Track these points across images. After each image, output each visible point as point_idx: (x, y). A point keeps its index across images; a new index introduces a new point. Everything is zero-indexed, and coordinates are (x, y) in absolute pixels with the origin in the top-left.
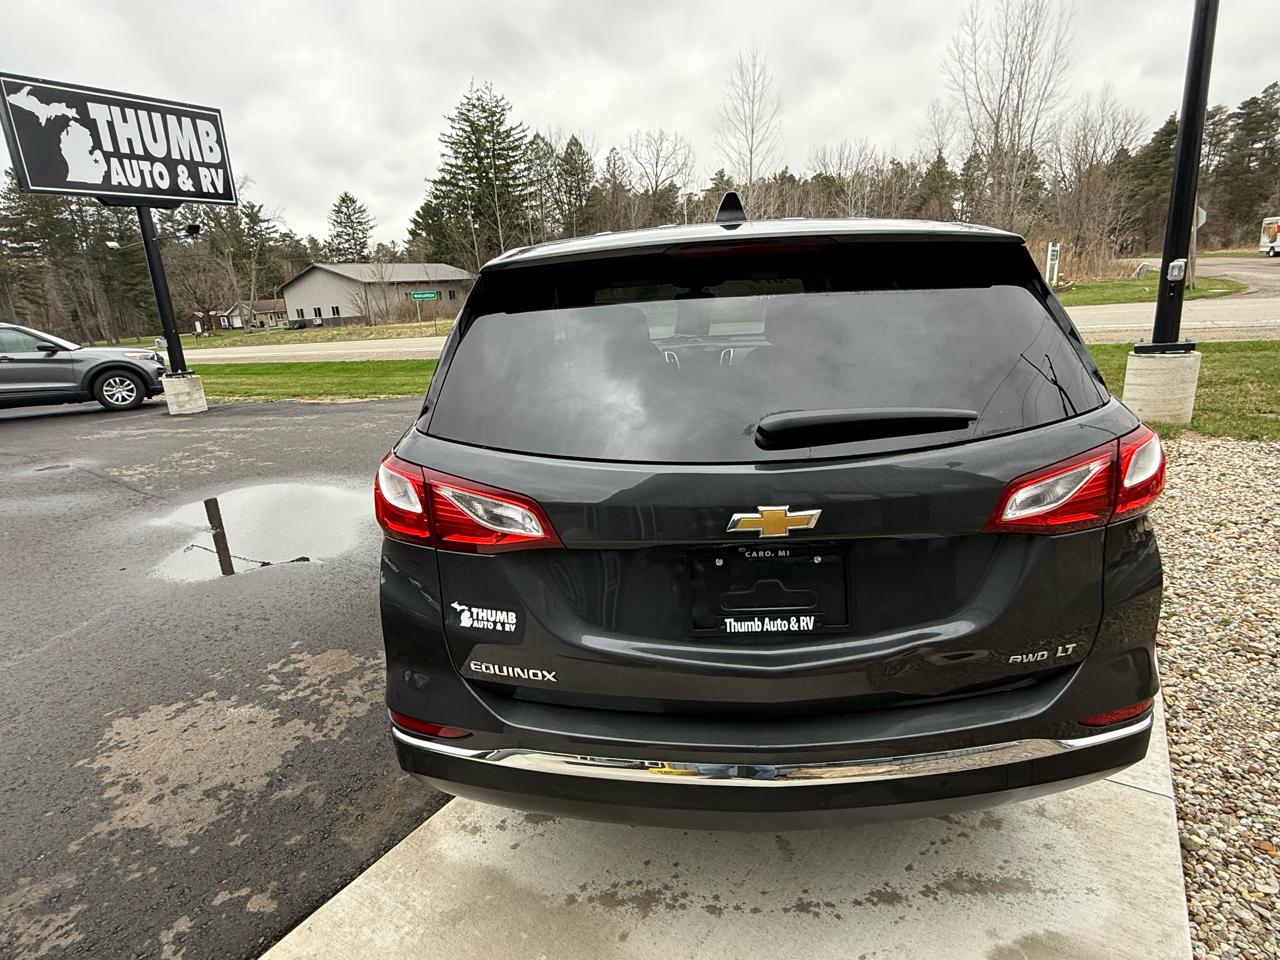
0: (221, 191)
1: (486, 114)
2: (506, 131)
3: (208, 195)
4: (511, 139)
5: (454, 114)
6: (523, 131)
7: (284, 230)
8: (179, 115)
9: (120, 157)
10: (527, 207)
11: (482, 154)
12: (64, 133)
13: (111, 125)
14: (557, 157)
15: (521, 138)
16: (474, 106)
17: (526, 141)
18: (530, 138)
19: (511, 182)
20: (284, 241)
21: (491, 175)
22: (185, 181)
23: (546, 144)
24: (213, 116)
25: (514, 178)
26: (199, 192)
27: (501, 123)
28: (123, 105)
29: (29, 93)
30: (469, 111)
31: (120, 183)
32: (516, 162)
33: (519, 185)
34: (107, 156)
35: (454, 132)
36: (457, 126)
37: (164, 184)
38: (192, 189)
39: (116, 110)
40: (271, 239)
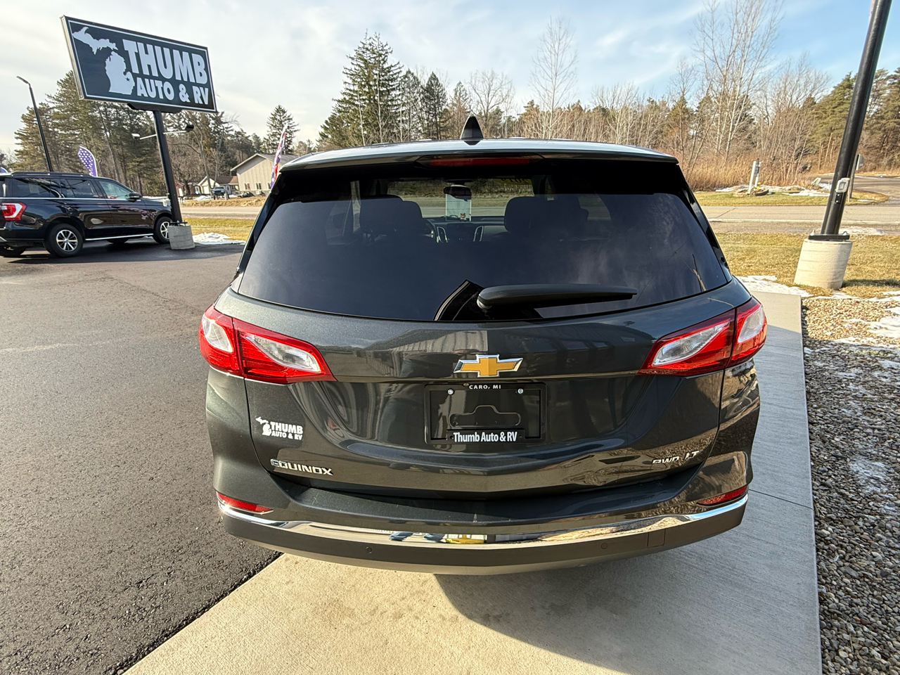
0: (206, 103)
1: (375, 56)
2: (388, 68)
3: (199, 105)
4: (391, 73)
5: (353, 54)
6: (400, 68)
7: (238, 130)
8: (181, 50)
9: (143, 77)
10: (399, 121)
11: (371, 83)
12: (108, 60)
13: (137, 55)
14: (422, 87)
15: (398, 73)
16: (367, 49)
17: (401, 75)
18: (404, 73)
19: (390, 103)
20: (237, 137)
21: (376, 98)
22: (184, 95)
23: (414, 78)
24: (203, 52)
25: (392, 100)
26: (192, 103)
27: (385, 62)
28: (145, 42)
29: (86, 32)
30: (364, 52)
31: (142, 95)
32: (394, 89)
33: (396, 105)
34: (135, 76)
35: (353, 67)
36: (355, 63)
37: (171, 97)
38: (188, 101)
39: (141, 45)
40: (229, 135)
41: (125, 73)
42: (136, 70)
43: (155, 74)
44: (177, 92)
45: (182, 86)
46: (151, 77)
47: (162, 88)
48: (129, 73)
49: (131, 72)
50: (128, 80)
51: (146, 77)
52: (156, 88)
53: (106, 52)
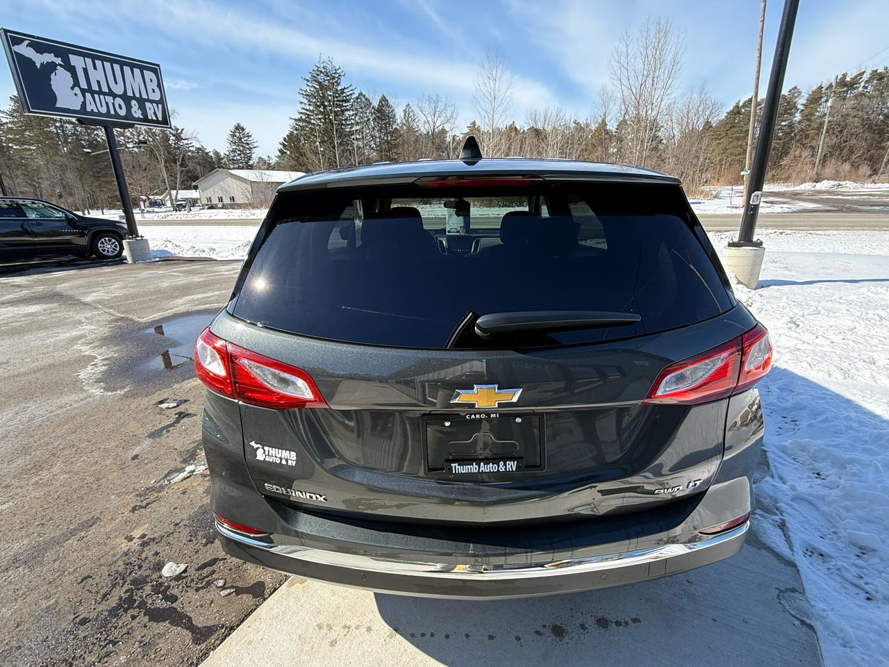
0: (160, 119)
1: (328, 78)
2: (341, 90)
3: (152, 121)
4: (345, 95)
5: (308, 76)
6: (352, 90)
7: (198, 146)
8: (132, 66)
9: (93, 93)
10: (353, 139)
11: (326, 103)
12: (53, 75)
13: (85, 70)
14: (373, 108)
15: (351, 94)
16: (321, 72)
17: (354, 96)
18: (356, 95)
19: (344, 122)
20: (198, 152)
21: (331, 117)
22: (137, 111)
23: (366, 99)
24: (155, 69)
25: (346, 120)
26: (145, 120)
27: (338, 84)
28: (94, 58)
29: (28, 45)
30: (318, 75)
31: (92, 110)
32: (348, 110)
33: (349, 124)
34: (83, 91)
35: (308, 89)
36: (310, 85)
37: (123, 112)
38: (141, 117)
40: (190, 151)
41: (72, 88)
42: (84, 85)
43: (105, 89)
44: (129, 107)
45: (134, 102)
46: (100, 92)
47: (113, 104)
48: (76, 88)
49: (79, 87)
50: (76, 95)
51: (96, 92)
52: (107, 103)
53: (51, 67)
